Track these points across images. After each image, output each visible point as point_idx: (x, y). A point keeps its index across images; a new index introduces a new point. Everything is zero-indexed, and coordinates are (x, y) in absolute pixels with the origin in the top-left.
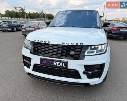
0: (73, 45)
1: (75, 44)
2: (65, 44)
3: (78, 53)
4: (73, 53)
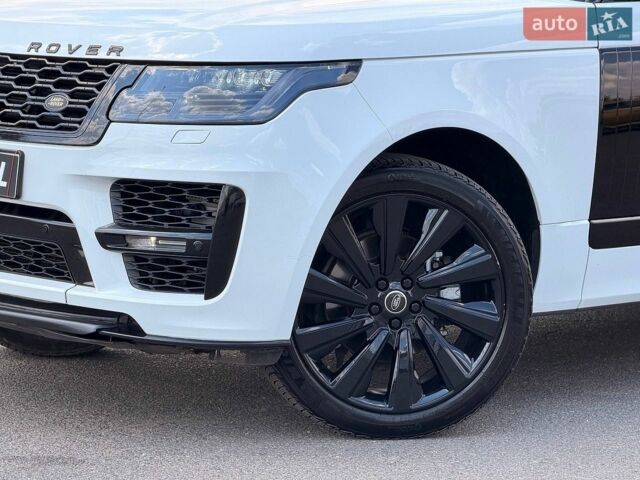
0: (73, 56)
1: (81, 54)
2: (42, 52)
3: (80, 104)
4: (57, 102)
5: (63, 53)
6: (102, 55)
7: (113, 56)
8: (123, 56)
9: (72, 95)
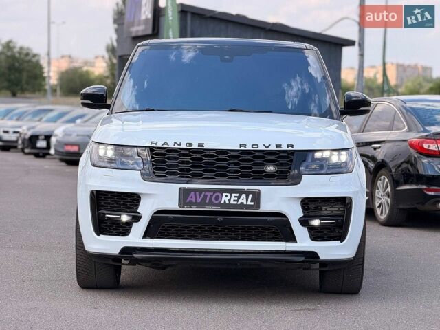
0: (269, 149)
3: (284, 168)
5: (262, 148)
6: (284, 148)
7: (290, 148)
8: (296, 148)
9: (277, 165)
